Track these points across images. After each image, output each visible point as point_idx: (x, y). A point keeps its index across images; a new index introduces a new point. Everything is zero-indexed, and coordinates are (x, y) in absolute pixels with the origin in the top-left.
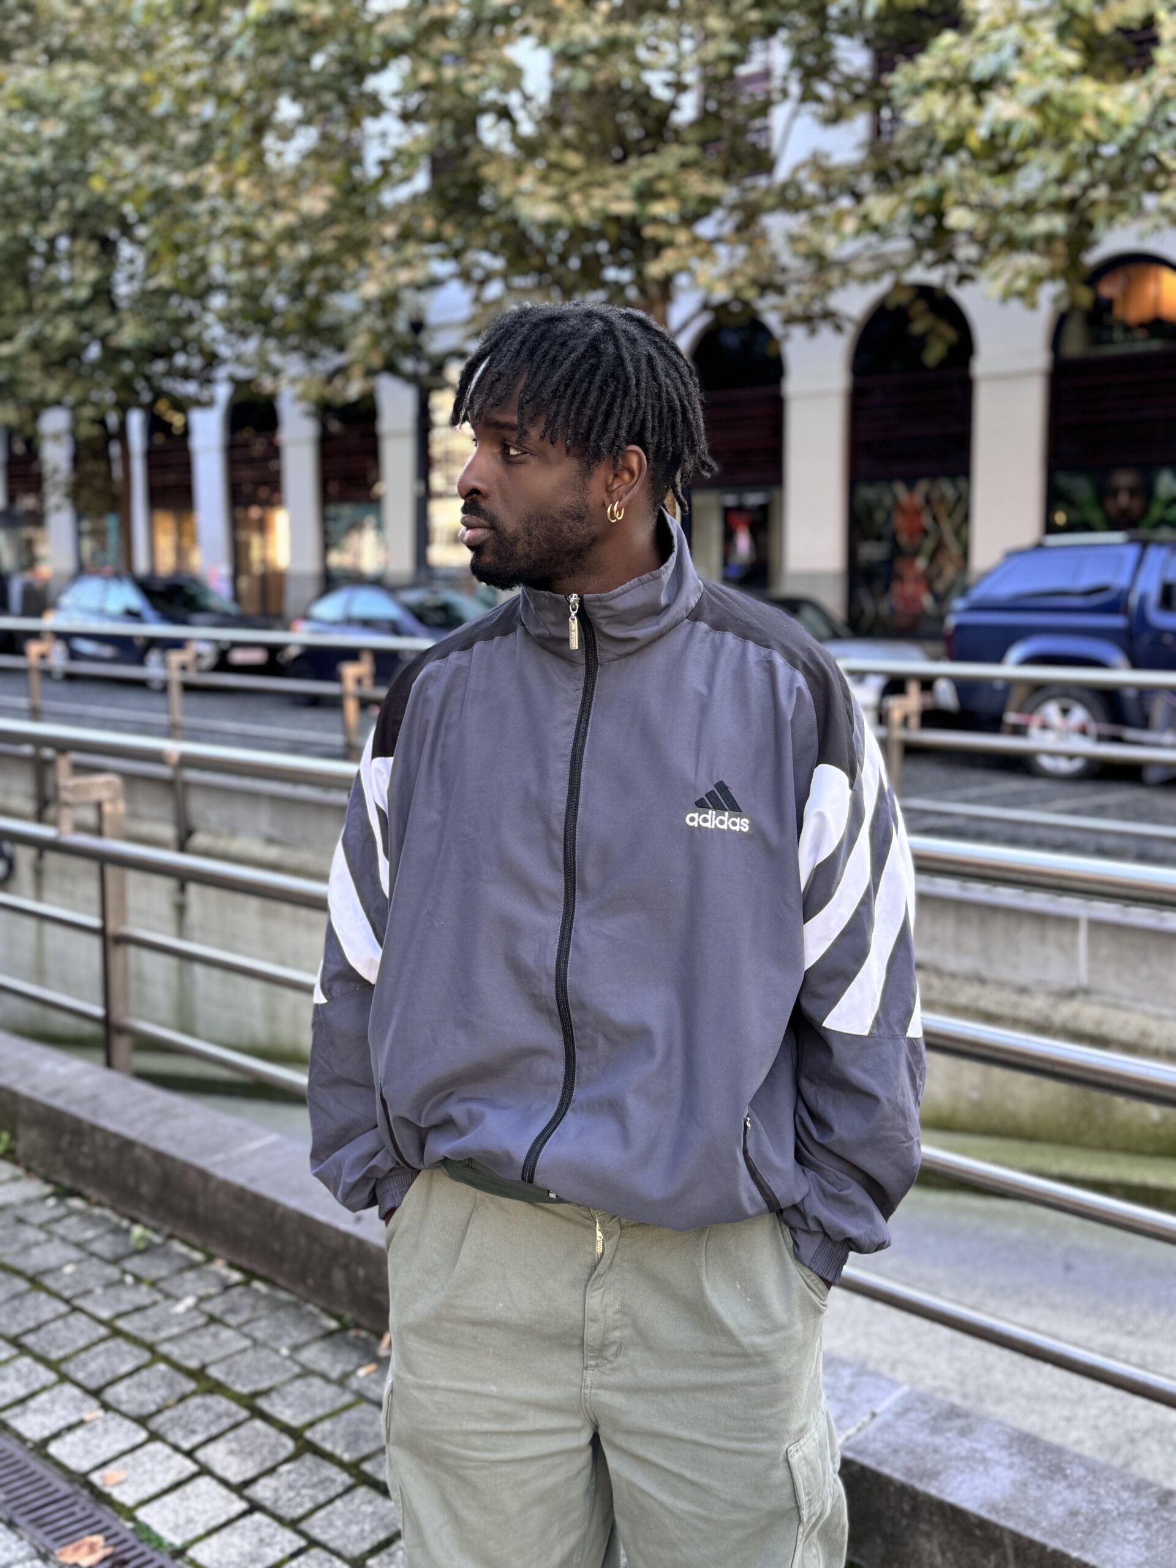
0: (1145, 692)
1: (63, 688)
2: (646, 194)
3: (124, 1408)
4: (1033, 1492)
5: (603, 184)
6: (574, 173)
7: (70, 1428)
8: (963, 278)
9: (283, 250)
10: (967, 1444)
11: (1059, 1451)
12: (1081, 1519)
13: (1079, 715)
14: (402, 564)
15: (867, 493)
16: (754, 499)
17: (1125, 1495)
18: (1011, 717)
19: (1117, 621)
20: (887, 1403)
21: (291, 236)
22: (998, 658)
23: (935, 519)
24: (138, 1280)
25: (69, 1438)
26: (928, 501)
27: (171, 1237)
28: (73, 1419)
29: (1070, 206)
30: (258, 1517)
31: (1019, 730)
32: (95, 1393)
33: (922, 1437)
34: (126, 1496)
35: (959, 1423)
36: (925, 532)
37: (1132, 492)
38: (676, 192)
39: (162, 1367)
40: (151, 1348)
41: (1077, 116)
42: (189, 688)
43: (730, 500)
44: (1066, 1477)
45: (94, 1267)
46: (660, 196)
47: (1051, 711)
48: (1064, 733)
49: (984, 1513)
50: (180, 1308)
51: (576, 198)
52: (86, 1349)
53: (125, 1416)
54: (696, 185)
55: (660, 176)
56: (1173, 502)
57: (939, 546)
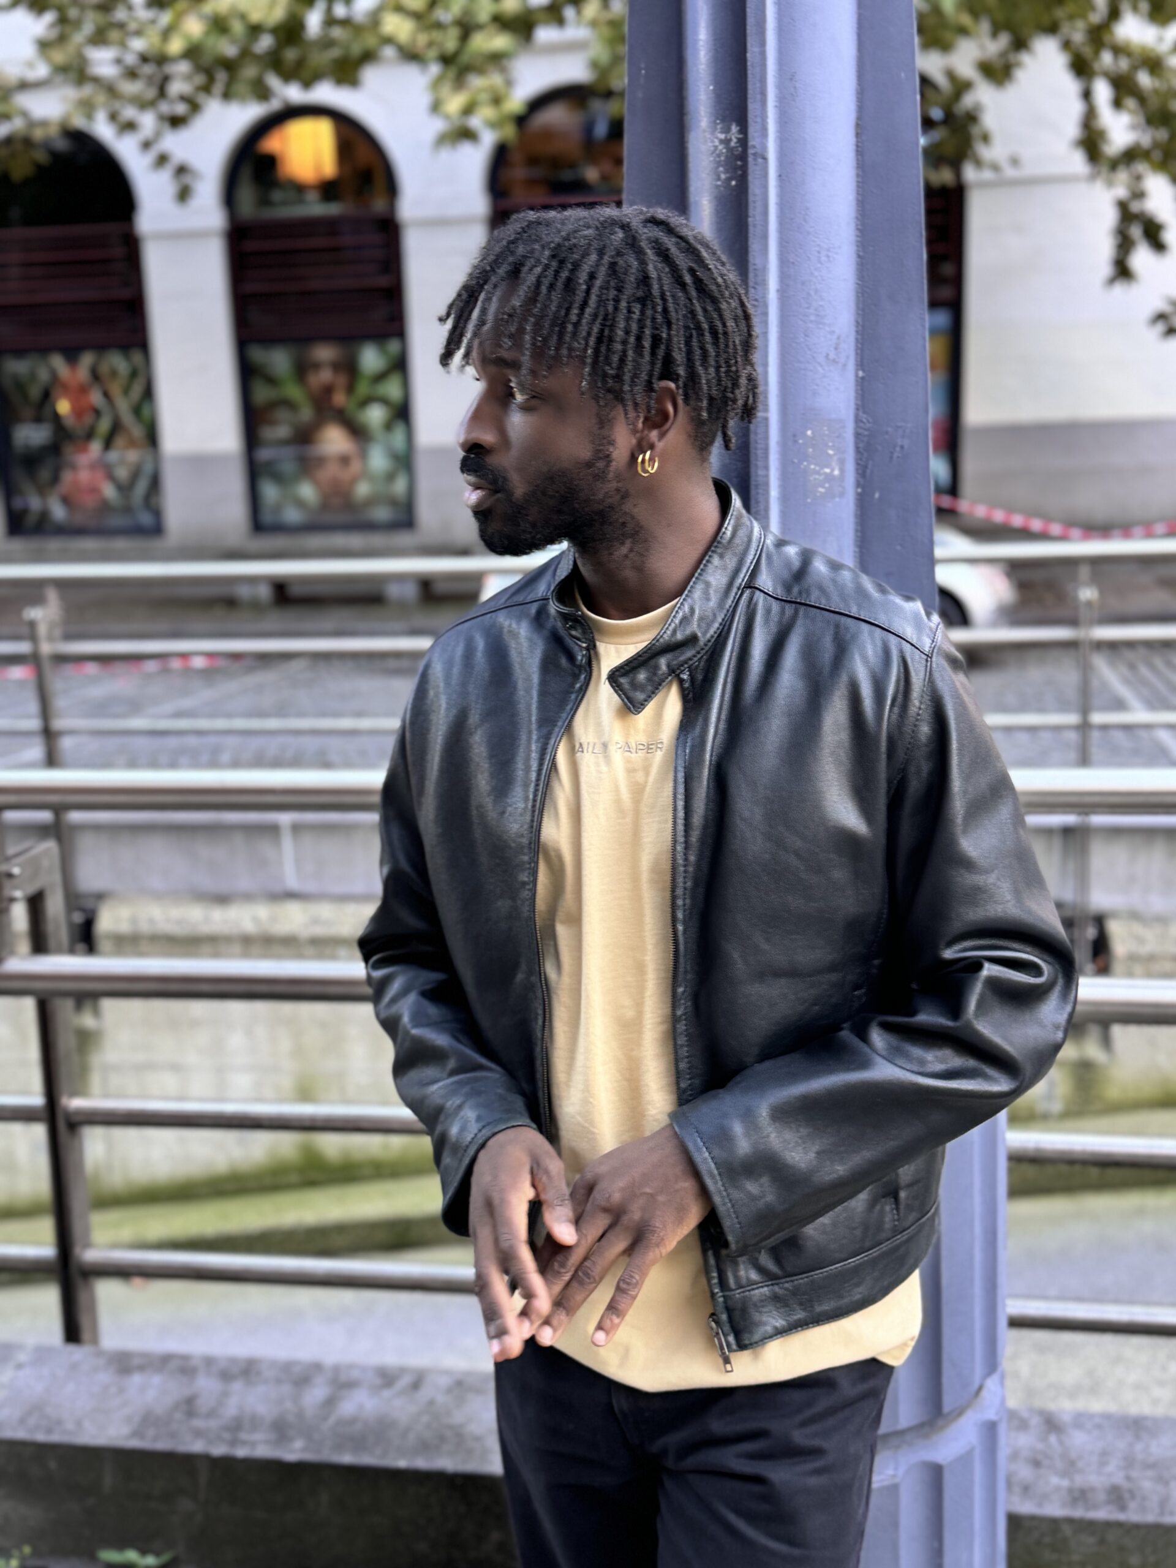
23: (106, 395)
26: (95, 376)
36: (97, 413)
37: (336, 366)
56: (380, 377)
57: (117, 427)
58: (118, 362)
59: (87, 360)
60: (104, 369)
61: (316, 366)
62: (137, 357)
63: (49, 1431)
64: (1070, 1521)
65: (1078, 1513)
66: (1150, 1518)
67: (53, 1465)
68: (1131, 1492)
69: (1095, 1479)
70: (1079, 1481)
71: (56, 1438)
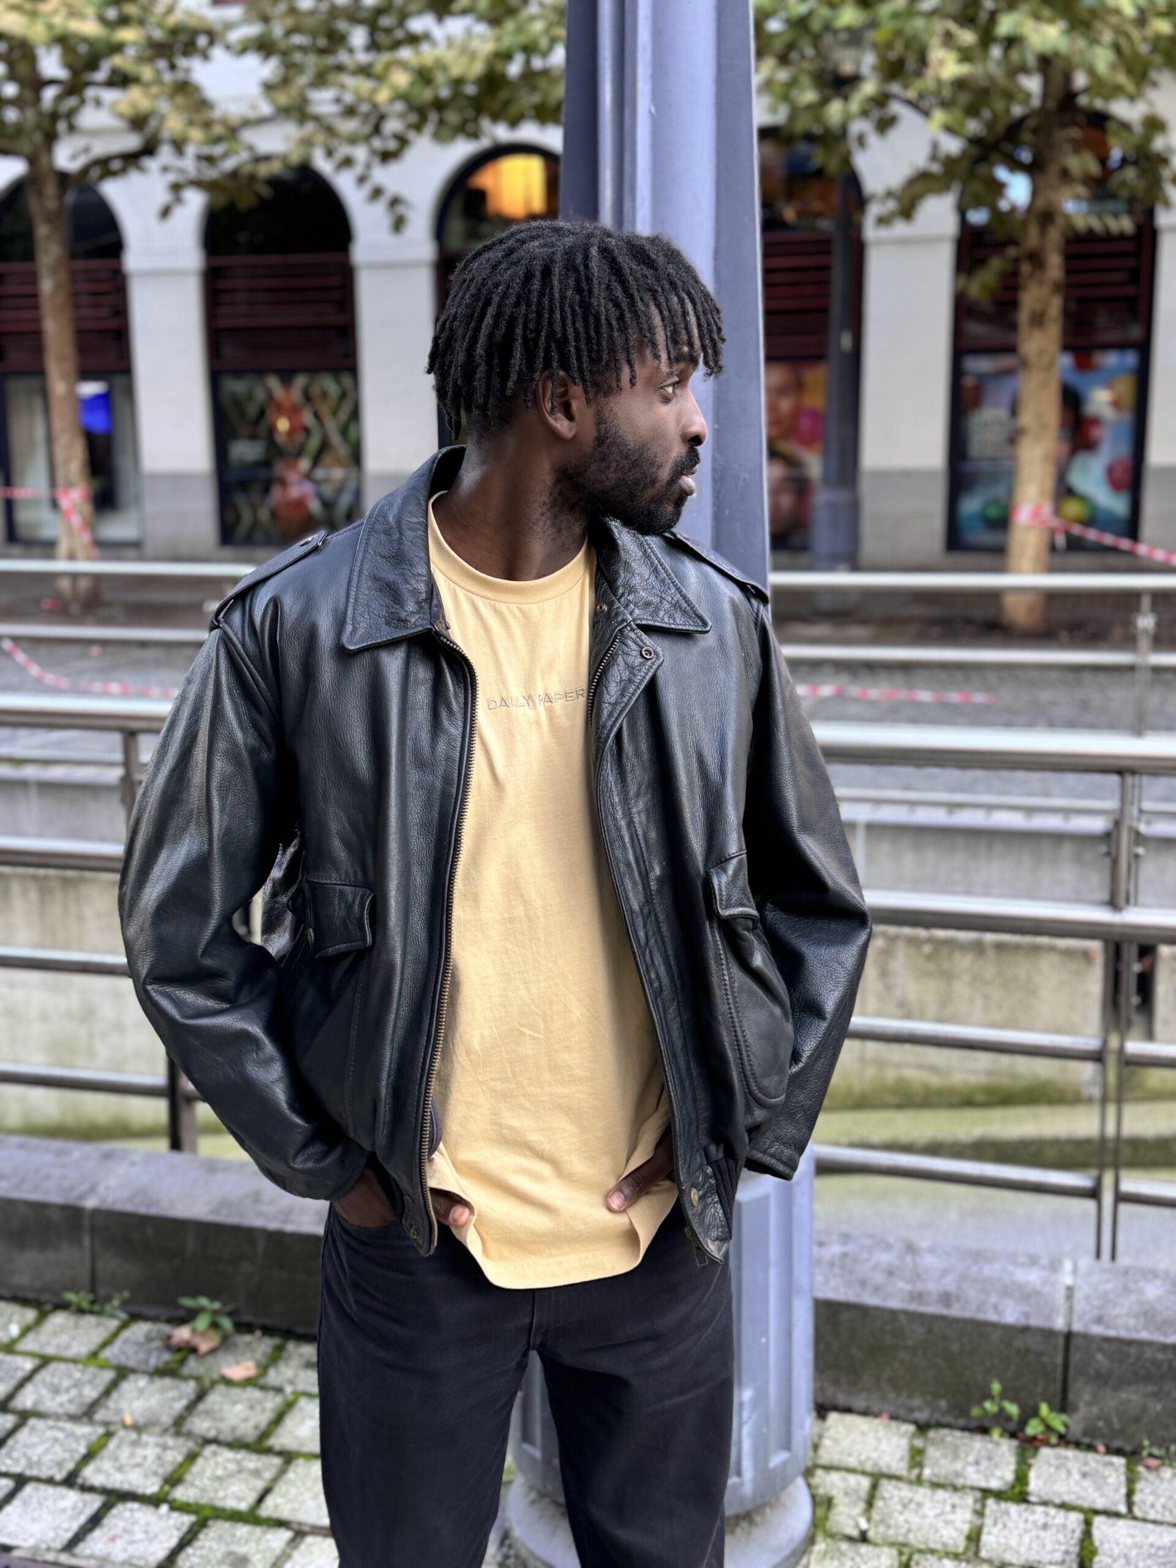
26: (307, 397)
57: (325, 446)
58: (329, 384)
59: (300, 381)
60: (315, 391)
62: (347, 380)
63: (149, 1206)
64: (906, 1313)
65: (912, 1307)
66: (967, 1314)
67: (150, 1232)
68: (958, 1298)
69: (932, 1287)
70: (919, 1286)
71: (153, 1211)
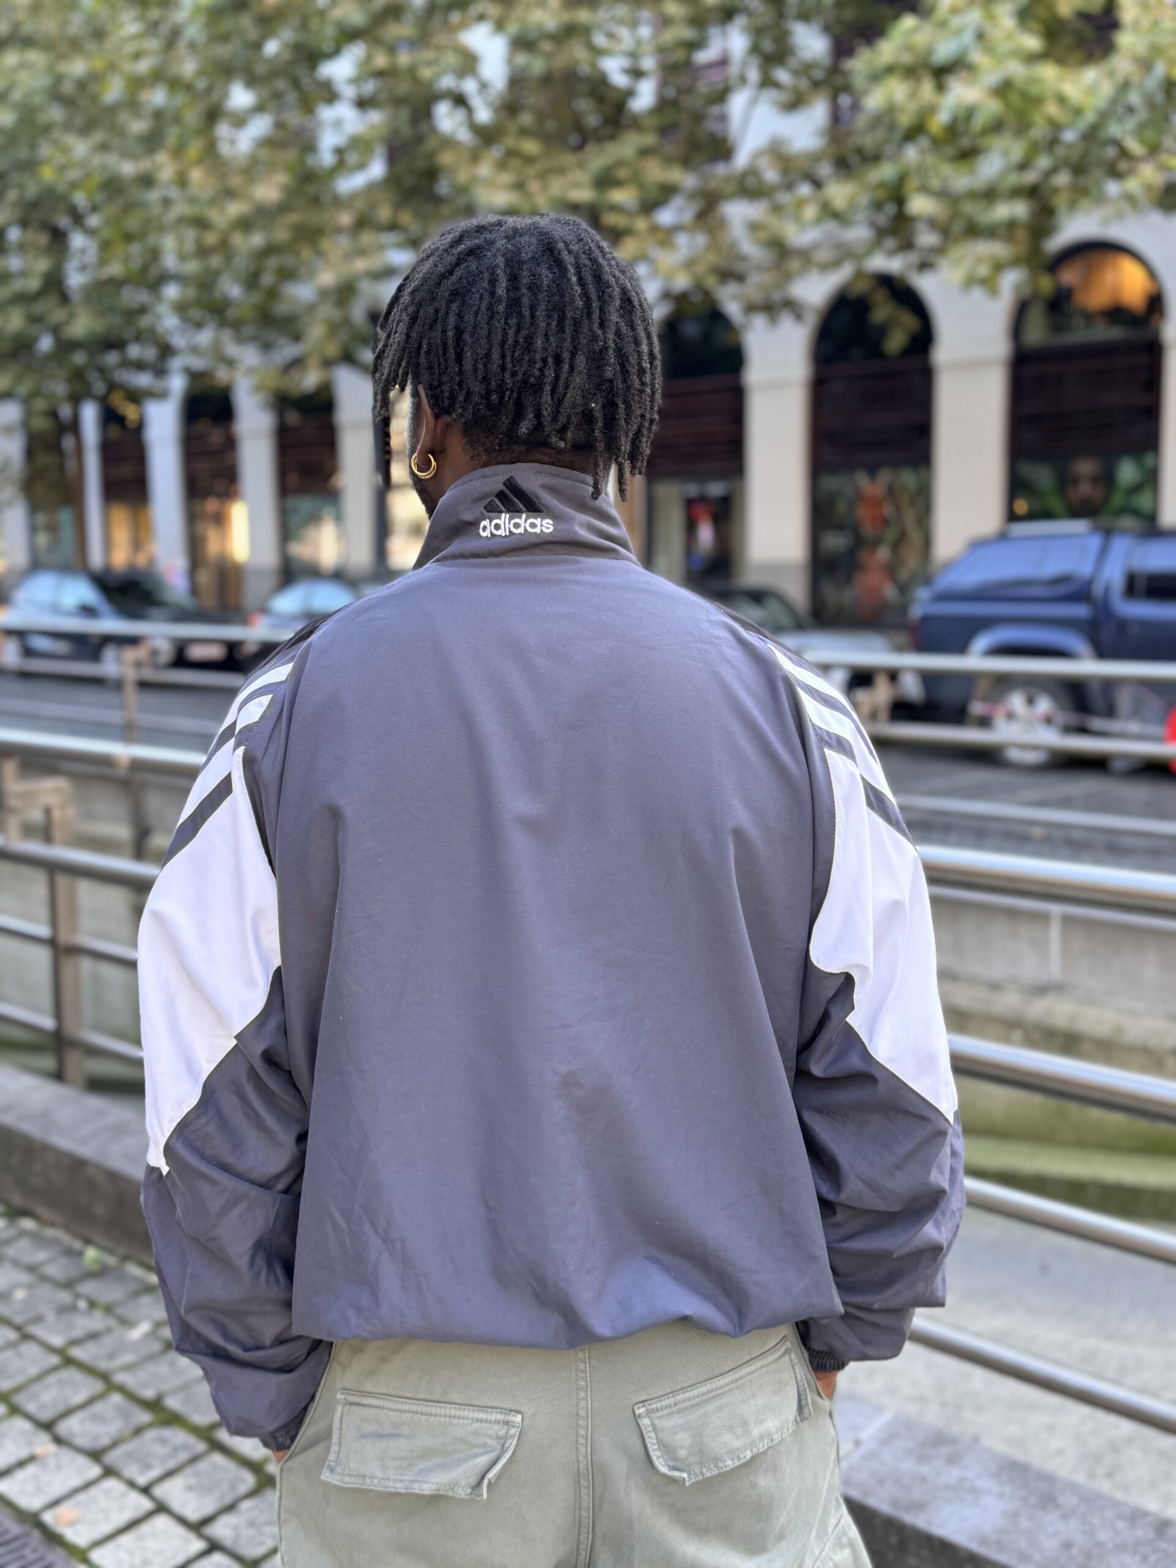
0: (1110, 684)
1: (18, 686)
2: (605, 181)
3: (79, 1441)
4: (1024, 1523)
5: (562, 171)
6: (530, 160)
7: (21, 1464)
8: (924, 266)
9: (238, 240)
10: (955, 1473)
11: (1049, 1478)
12: (1075, 1551)
13: (1044, 705)
14: (361, 556)
15: (830, 483)
16: (716, 489)
17: (1121, 1525)
18: (977, 708)
19: (1081, 611)
20: (872, 1429)
21: (245, 224)
22: (960, 647)
23: (898, 508)
24: (92, 1304)
25: (20, 1475)
26: (891, 491)
27: (126, 1258)
28: (23, 1453)
29: (1033, 192)
30: (217, 1558)
31: (984, 722)
32: (47, 1426)
33: (908, 1466)
34: (78, 1536)
35: (946, 1450)
36: (886, 522)
37: (1095, 480)
38: (636, 179)
39: (116, 1398)
40: (105, 1377)
41: (1036, 101)
42: (144, 685)
43: (692, 489)
44: (1057, 1507)
45: (46, 1292)
46: (617, 183)
47: (1016, 701)
48: (1029, 723)
49: (975, 1547)
50: (137, 1333)
51: (534, 186)
52: (38, 1378)
53: (79, 1450)
54: (655, 172)
55: (619, 163)
56: (1135, 489)
57: (902, 535)
58: (908, 478)
59: (885, 477)
60: (897, 484)
61: (1075, 481)
62: (921, 472)
